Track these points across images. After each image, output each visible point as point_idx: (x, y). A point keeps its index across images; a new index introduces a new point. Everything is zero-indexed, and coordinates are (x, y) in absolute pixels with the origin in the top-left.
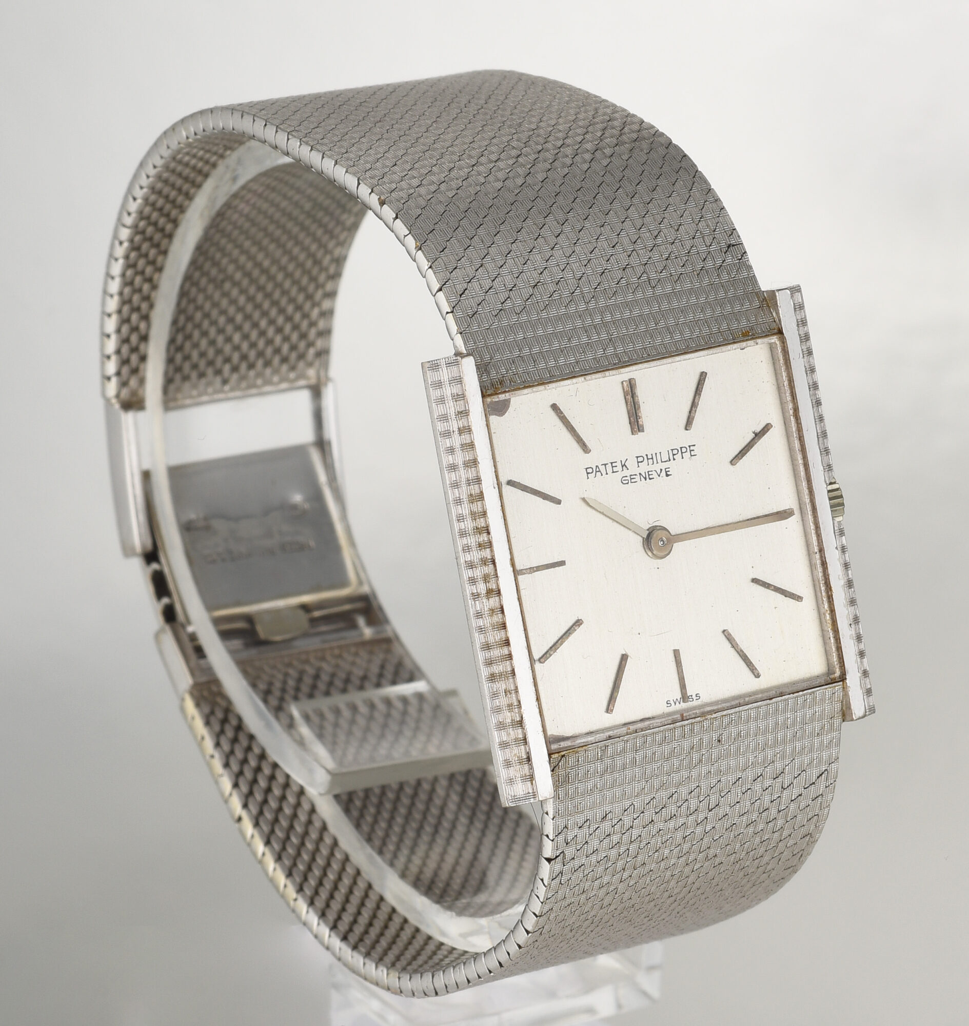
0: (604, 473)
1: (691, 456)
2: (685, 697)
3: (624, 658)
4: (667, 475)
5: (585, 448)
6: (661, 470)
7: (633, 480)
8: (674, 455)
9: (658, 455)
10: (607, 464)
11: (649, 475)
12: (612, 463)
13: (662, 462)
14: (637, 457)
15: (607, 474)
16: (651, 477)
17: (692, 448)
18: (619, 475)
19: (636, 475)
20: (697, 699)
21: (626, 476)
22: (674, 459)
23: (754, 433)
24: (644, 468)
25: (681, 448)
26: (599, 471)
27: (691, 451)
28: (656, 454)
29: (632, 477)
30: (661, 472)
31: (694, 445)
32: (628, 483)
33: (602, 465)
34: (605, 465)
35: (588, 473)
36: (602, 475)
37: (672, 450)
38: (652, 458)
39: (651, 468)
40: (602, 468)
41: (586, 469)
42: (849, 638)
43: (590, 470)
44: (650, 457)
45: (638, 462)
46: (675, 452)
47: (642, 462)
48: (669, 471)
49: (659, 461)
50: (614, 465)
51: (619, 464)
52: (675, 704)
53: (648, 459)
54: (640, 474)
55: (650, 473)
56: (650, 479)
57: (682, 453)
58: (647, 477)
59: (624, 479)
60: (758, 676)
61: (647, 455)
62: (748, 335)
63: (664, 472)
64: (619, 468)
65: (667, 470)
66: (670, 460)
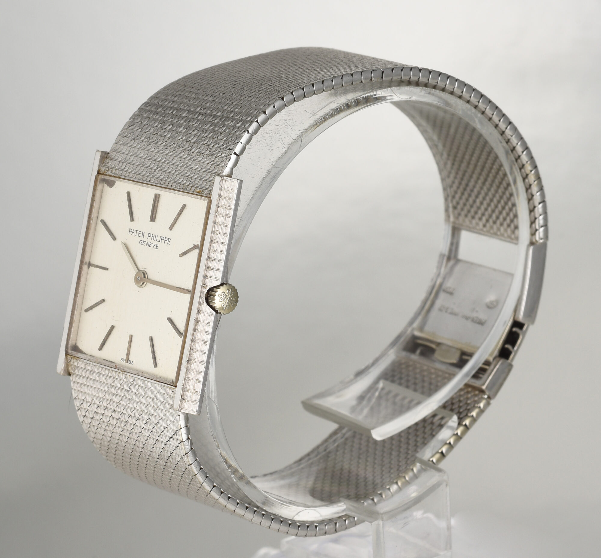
0: (135, 235)
1: (168, 244)
2: (127, 360)
3: (113, 327)
4: (156, 248)
5: (132, 219)
6: (155, 244)
7: (144, 244)
8: (162, 240)
9: (157, 236)
10: (138, 231)
11: (150, 245)
12: (139, 231)
13: (157, 241)
14: (149, 233)
15: (136, 235)
16: (150, 246)
17: (169, 240)
18: (140, 238)
19: (145, 242)
20: (132, 364)
21: (142, 241)
22: (161, 242)
23: (194, 245)
24: (149, 240)
25: (166, 238)
26: (134, 233)
27: (168, 241)
28: (156, 236)
29: (144, 242)
30: (155, 245)
31: (170, 239)
32: (141, 244)
33: (136, 230)
34: (137, 231)
35: (130, 232)
36: (134, 235)
37: (162, 237)
38: (154, 237)
39: (152, 241)
40: (135, 232)
41: (130, 229)
42: (184, 366)
43: (131, 231)
44: (153, 236)
45: (148, 236)
46: (163, 238)
47: (150, 237)
48: (157, 247)
49: (156, 240)
50: (140, 232)
51: (141, 233)
52: (124, 361)
53: (152, 236)
54: (147, 242)
55: (151, 244)
56: (150, 247)
57: (165, 240)
58: (149, 245)
59: (141, 241)
60: (156, 366)
61: (152, 234)
62: (200, 194)
63: (156, 245)
64: (141, 235)
65: (157, 246)
66: (159, 242)
